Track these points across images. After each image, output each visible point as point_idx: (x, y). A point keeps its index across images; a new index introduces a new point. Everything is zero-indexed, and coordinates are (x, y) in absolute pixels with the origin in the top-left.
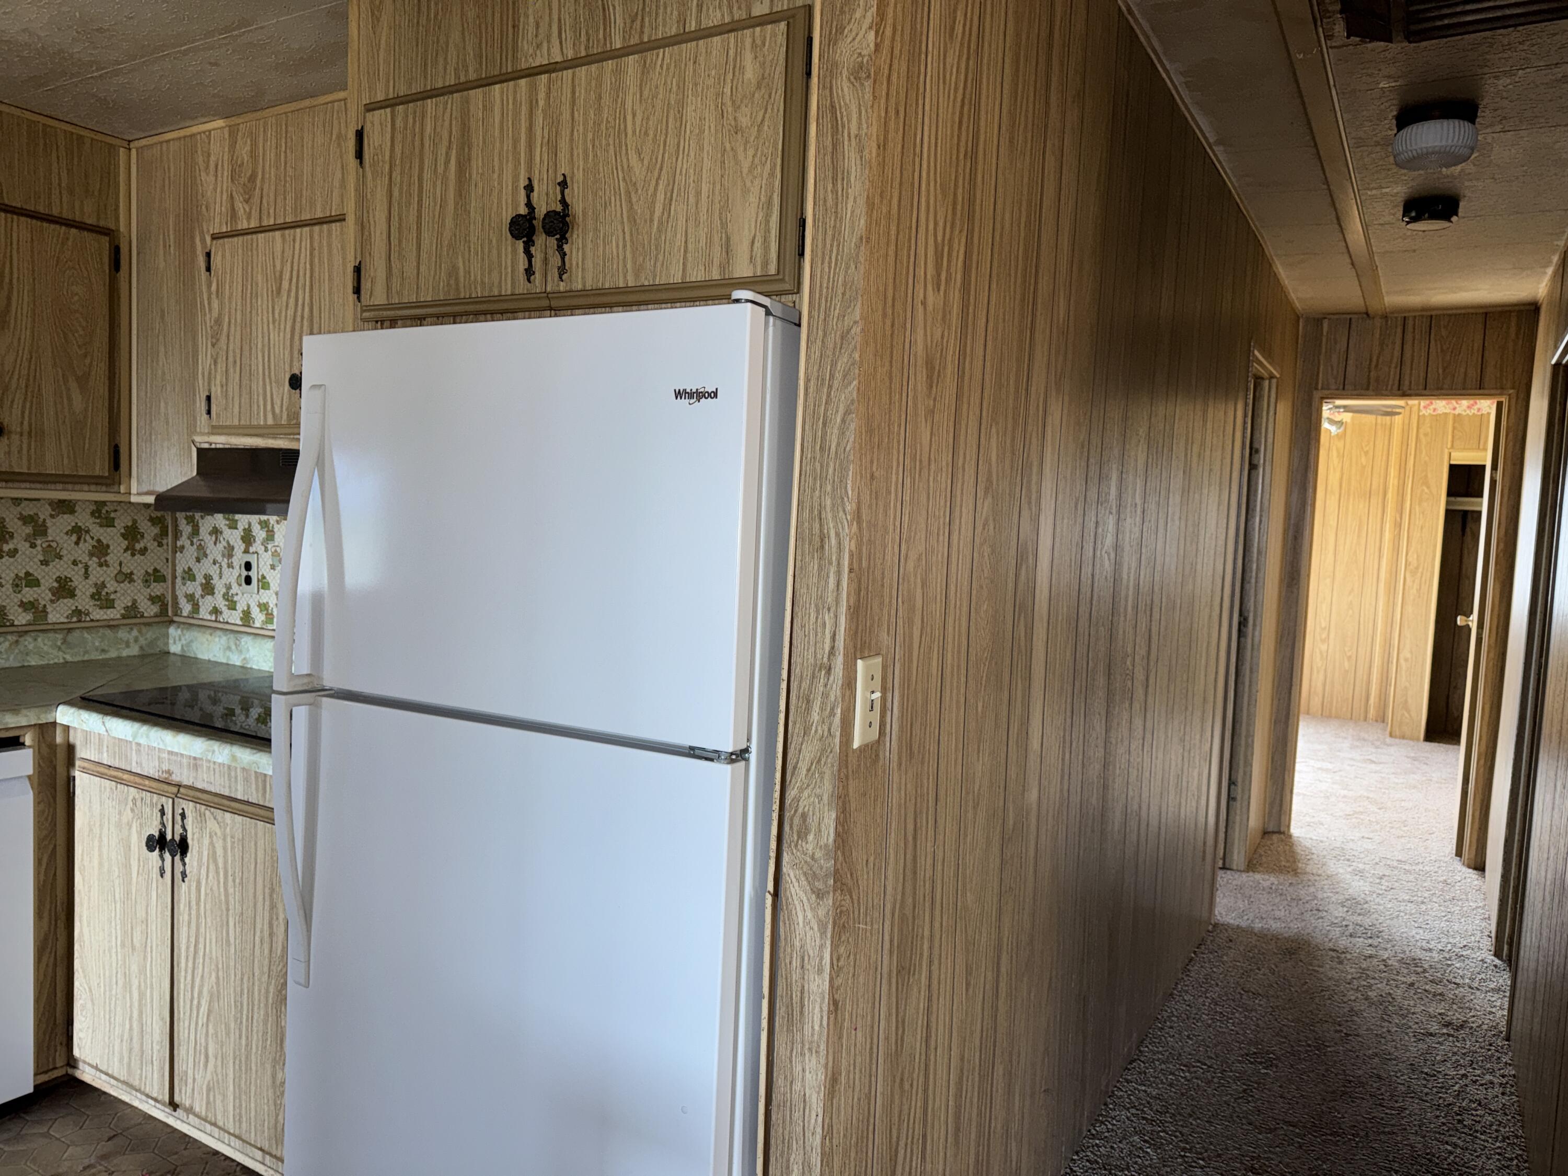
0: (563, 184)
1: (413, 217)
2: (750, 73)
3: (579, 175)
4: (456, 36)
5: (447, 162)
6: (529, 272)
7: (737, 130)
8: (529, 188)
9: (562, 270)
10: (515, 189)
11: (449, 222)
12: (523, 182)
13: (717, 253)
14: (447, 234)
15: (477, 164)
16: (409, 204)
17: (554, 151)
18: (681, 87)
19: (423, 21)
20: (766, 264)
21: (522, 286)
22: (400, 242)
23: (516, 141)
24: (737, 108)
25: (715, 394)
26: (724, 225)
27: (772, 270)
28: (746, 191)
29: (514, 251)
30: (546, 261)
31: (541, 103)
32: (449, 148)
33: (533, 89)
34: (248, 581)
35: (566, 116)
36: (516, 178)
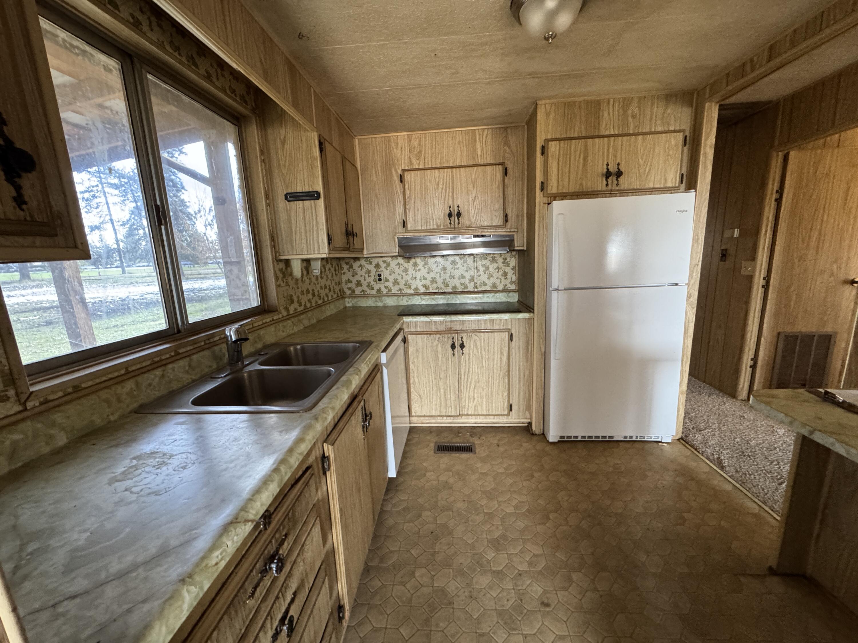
0: (618, 164)
1: (567, 170)
2: (673, 143)
3: (623, 162)
4: (578, 124)
5: (579, 157)
6: (607, 185)
7: (669, 155)
8: (608, 165)
9: (617, 185)
10: (603, 165)
11: (580, 172)
12: (605, 163)
13: (663, 181)
14: (579, 176)
15: (590, 158)
16: (566, 167)
17: (616, 156)
18: (654, 145)
19: (566, 118)
20: (676, 183)
21: (604, 188)
22: (562, 177)
23: (603, 153)
24: (669, 150)
25: (687, 211)
26: (665, 176)
27: (677, 185)
28: (671, 169)
29: (602, 180)
30: (612, 182)
31: (612, 144)
32: (580, 152)
33: (609, 141)
34: (380, 280)
35: (619, 148)
36: (603, 162)
